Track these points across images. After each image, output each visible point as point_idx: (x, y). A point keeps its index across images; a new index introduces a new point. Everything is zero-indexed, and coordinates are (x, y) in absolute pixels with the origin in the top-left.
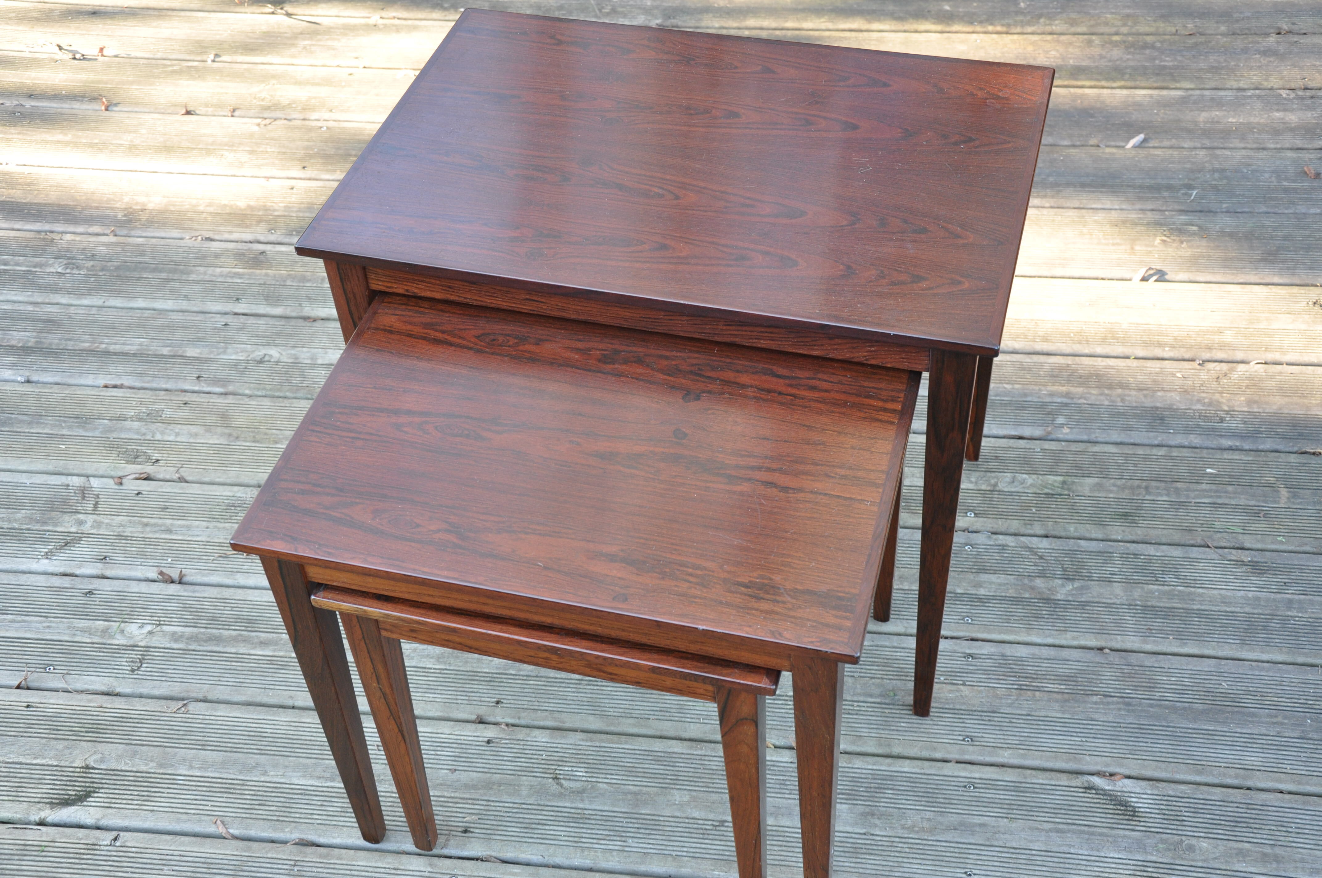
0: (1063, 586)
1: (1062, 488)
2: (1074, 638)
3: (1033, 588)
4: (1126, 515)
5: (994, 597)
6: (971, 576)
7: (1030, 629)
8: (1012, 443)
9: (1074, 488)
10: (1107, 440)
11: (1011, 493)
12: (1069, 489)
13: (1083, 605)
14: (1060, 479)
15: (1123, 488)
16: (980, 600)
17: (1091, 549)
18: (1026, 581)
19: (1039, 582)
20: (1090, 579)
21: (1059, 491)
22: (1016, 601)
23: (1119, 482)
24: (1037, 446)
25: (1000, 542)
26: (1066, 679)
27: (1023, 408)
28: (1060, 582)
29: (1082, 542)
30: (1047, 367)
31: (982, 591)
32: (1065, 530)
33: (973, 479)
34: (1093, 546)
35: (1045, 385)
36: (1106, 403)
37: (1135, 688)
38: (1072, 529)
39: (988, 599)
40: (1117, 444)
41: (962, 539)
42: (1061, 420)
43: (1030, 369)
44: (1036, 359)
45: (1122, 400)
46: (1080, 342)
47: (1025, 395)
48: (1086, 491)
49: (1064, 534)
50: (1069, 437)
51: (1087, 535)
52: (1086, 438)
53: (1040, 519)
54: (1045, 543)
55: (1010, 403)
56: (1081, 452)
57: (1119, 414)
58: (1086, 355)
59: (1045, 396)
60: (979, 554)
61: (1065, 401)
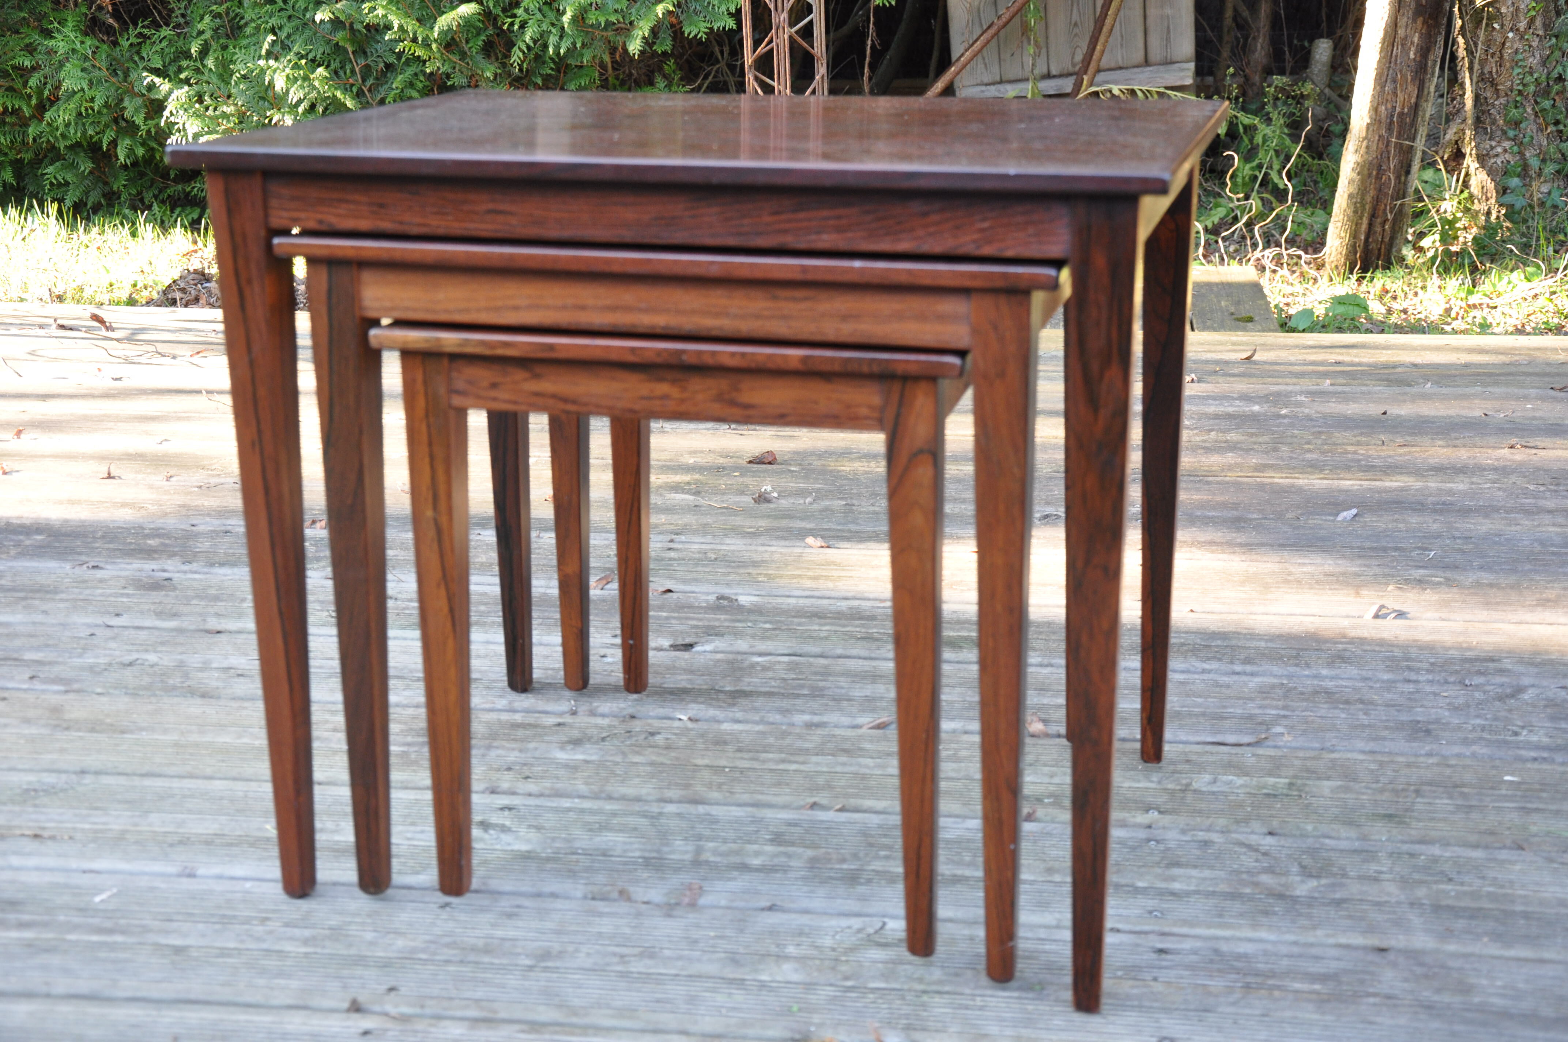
0: (1302, 882)
1: (1289, 789)
2: (1328, 936)
3: (1256, 884)
4: (1390, 817)
5: (1197, 892)
6: (1159, 871)
7: (1255, 926)
8: (1209, 748)
9: (1307, 789)
10: (1350, 748)
11: (1214, 793)
12: (1300, 791)
13: (1338, 903)
15: (1382, 791)
16: (1173, 894)
17: (1342, 847)
18: (1244, 876)
19: (1265, 878)
20: (1344, 876)
21: (1285, 791)
22: (1234, 896)
23: (1374, 786)
24: (1247, 752)
25: (1200, 838)
26: (1323, 978)
27: (1222, 718)
28: (1298, 878)
29: (1327, 841)
30: (1252, 685)
31: (1176, 886)
32: (1298, 828)
33: (1155, 779)
34: (1344, 844)
35: (1251, 699)
36: (1343, 716)
37: (1438, 991)
38: (1309, 828)
39: (1188, 894)
40: (1363, 752)
41: (1142, 834)
42: (1278, 729)
43: (1228, 686)
44: (1236, 678)
45: (1365, 714)
46: (1297, 665)
47: (1225, 707)
48: (1327, 792)
49: (1298, 833)
50: (1294, 744)
51: (1334, 834)
52: (1317, 745)
53: (1258, 817)
54: (1270, 840)
55: (1204, 714)
56: (1313, 758)
57: (1363, 726)
58: (1307, 676)
59: (1252, 708)
60: (1168, 849)
61: (1282, 713)
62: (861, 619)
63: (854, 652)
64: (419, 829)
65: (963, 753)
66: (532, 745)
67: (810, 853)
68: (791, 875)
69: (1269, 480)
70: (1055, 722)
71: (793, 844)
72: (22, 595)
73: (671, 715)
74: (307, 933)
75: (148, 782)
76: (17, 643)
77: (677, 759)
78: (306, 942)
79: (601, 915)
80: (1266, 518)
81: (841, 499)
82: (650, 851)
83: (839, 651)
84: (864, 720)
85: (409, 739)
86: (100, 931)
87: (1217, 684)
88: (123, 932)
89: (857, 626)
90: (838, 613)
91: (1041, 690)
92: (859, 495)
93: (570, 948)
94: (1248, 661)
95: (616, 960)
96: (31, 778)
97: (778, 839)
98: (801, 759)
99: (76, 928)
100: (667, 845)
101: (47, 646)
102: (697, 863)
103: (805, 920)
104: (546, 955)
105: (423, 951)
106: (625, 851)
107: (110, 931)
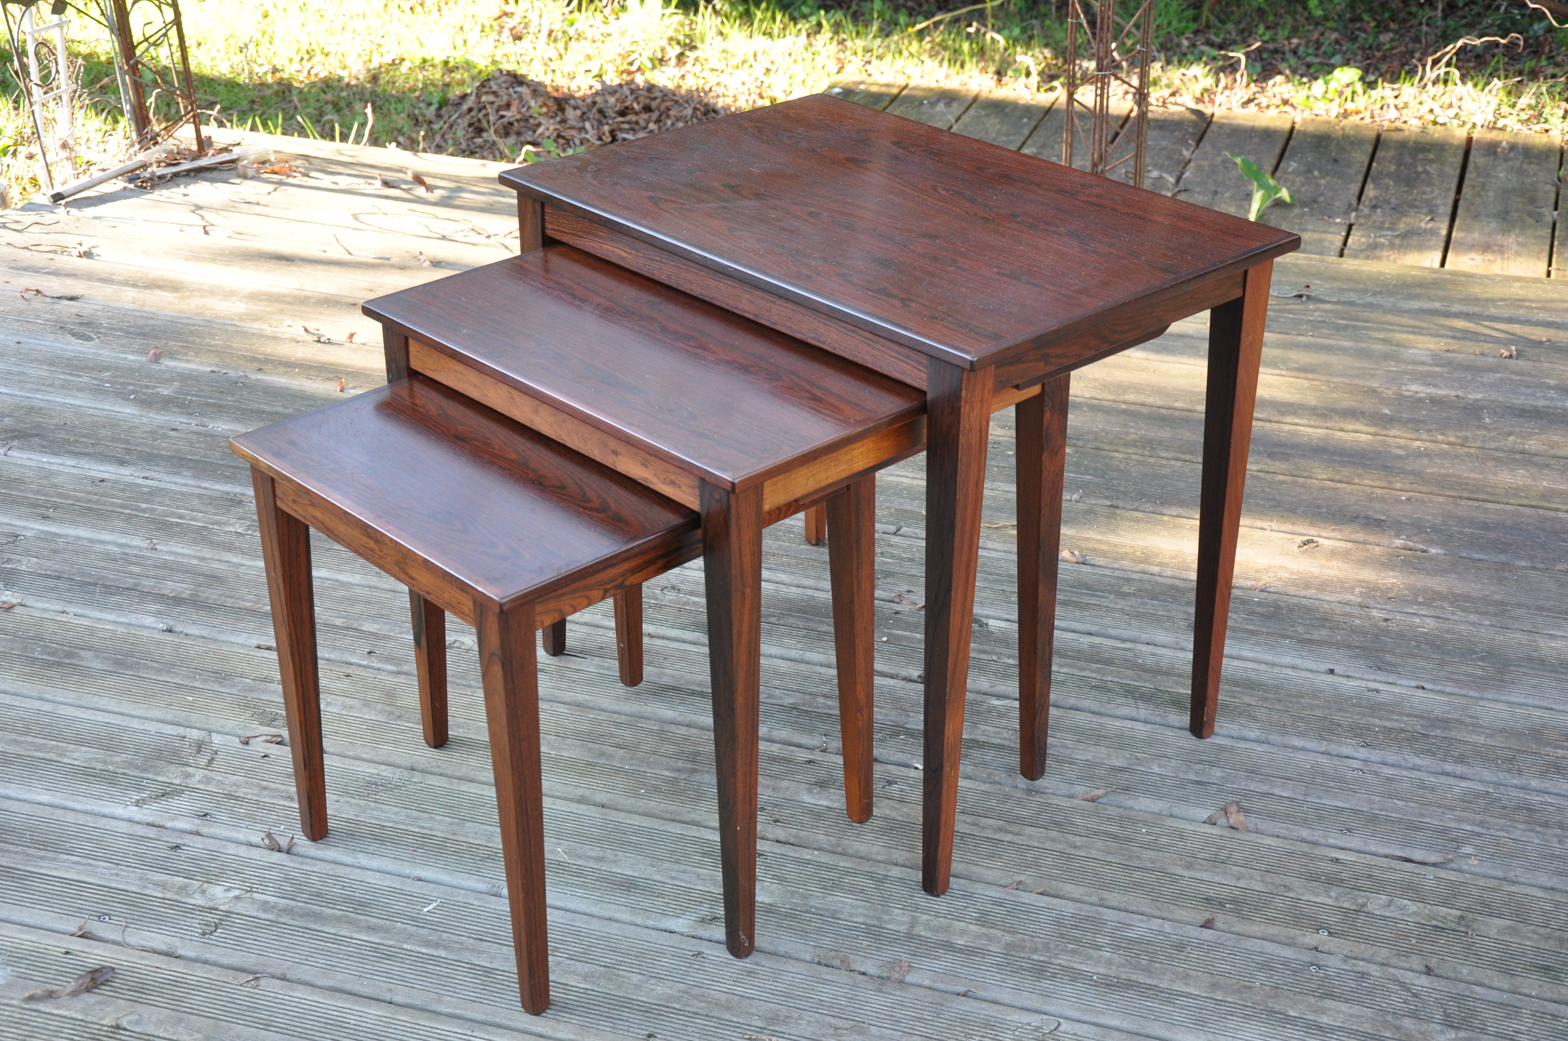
0: (1442, 1032)
1: (1458, 923)
3: (1398, 1028)
4: (1547, 969)
5: (1341, 1029)
6: (1313, 1000)
8: (1394, 863)
9: (1475, 926)
10: (1532, 881)
11: (1384, 918)
12: (1467, 927)
14: (1458, 913)
15: (1548, 938)
16: (1320, 1028)
17: (1490, 998)
18: (1389, 1018)
19: (1408, 1023)
20: (1483, 1031)
21: (1453, 926)
23: (1542, 931)
24: (1430, 873)
25: (1359, 969)
27: (1417, 829)
28: (1438, 1027)
29: (1478, 989)
30: (1457, 790)
31: (1324, 1020)
32: (1454, 970)
33: (1333, 894)
34: (1493, 995)
35: (1452, 809)
36: (1537, 841)
38: (1465, 971)
39: (1332, 1029)
40: (1545, 888)
41: (1306, 957)
42: (1468, 849)
43: (1433, 789)
44: (1443, 779)
45: (1560, 842)
46: (1509, 771)
47: (1422, 815)
48: (1493, 933)
49: (1452, 975)
50: (1478, 870)
51: (1487, 982)
52: (1500, 874)
53: (1420, 953)
54: (1424, 980)
55: (1399, 821)
56: (1493, 889)
57: (1554, 856)
58: (1516, 787)
59: (1449, 820)
60: (1327, 977)
61: (1477, 829)
62: (1098, 662)
63: (1086, 704)
64: (682, 867)
65: (1164, 840)
66: (784, 784)
67: (1008, 938)
68: (990, 960)
69: (1552, 514)
70: (1257, 813)
71: (994, 926)
73: (909, 762)
74: (587, 968)
75: (464, 787)
76: (358, 608)
77: (908, 815)
78: (586, 977)
79: (824, 982)
80: (1534, 568)
81: (1107, 498)
82: (872, 918)
83: (1072, 701)
84: (1080, 789)
85: (680, 764)
86: (428, 943)
87: (1423, 786)
88: (445, 948)
89: (1093, 672)
90: (1079, 651)
91: (1252, 772)
92: (1125, 493)
93: (796, 1015)
94: (1461, 760)
95: (831, 1031)
96: (372, 769)
97: (982, 919)
98: (1016, 828)
99: (410, 937)
100: (887, 913)
101: (381, 616)
102: (910, 936)
103: (992, 1011)
104: (774, 1019)
105: (678, 1000)
106: (851, 915)
107: (436, 945)
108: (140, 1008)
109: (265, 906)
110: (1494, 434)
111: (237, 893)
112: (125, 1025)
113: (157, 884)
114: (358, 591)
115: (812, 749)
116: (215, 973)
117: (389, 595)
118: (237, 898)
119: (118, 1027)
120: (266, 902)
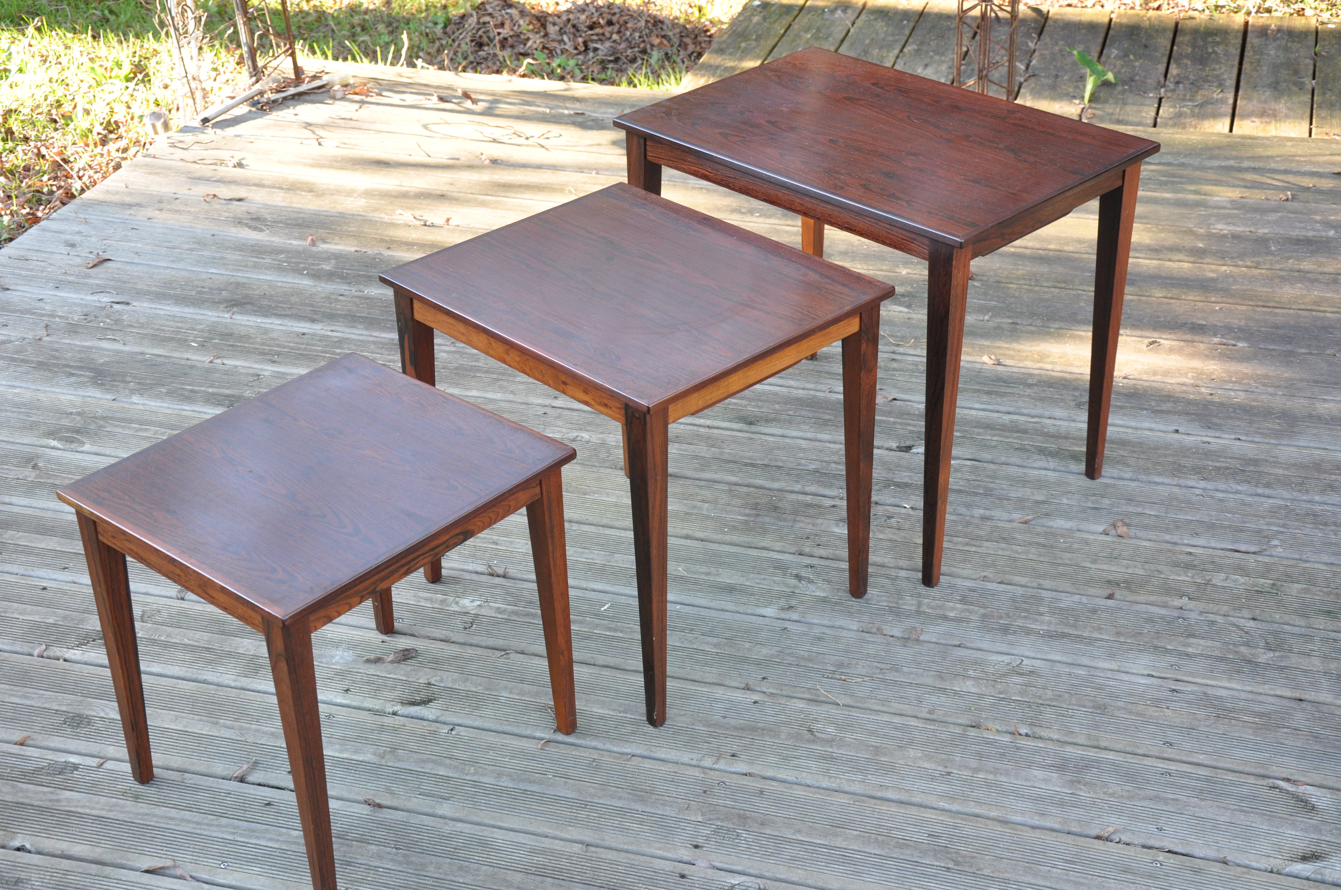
0: (1265, 653)
1: (1272, 588)
2: (1270, 689)
3: (1237, 652)
4: (1329, 612)
5: (1201, 655)
6: (1182, 639)
7: (1230, 679)
8: (1228, 553)
9: (1283, 589)
10: (1319, 560)
11: (1224, 587)
12: (1278, 590)
13: (1282, 668)
14: (1271, 582)
15: (1329, 594)
16: (1187, 655)
17: (1294, 632)
18: (1231, 647)
19: (1243, 649)
20: (1290, 651)
21: (1269, 590)
22: (1221, 659)
23: (1325, 590)
24: (1251, 558)
25: (1210, 619)
26: (1261, 715)
27: (1242, 531)
28: (1262, 651)
29: (1286, 627)
30: (1266, 505)
31: (1190, 650)
32: (1271, 616)
33: (1190, 575)
34: (1296, 630)
35: (1263, 517)
36: (1320, 535)
37: (1324, 728)
38: (1277, 616)
39: (1196, 655)
40: (1326, 564)
41: (1176, 613)
42: (1275, 542)
43: (1250, 505)
44: (1256, 499)
45: (1335, 534)
46: (1300, 491)
47: (1244, 522)
48: (1294, 593)
49: (1269, 619)
50: (1282, 555)
51: (1291, 622)
52: (1297, 556)
53: (1248, 607)
54: (1252, 624)
55: (1229, 527)
56: (1293, 566)
57: (1331, 543)
58: (1305, 501)
59: (1262, 524)
60: (1190, 624)
61: (1281, 529)
62: (1017, 432)
63: (1013, 460)
64: (762, 577)
65: (1076, 546)
66: (819, 521)
67: (982, 611)
68: (972, 625)
69: (1322, 314)
70: (1135, 526)
71: (972, 604)
72: (494, 376)
73: (900, 504)
74: (715, 640)
75: (608, 531)
77: (905, 538)
78: (715, 645)
79: (868, 642)
80: (1311, 354)
81: (1009, 317)
82: (892, 602)
83: (1003, 459)
84: (1016, 516)
85: (747, 511)
86: (609, 629)
87: (1244, 504)
88: (621, 631)
89: (1015, 438)
90: (1004, 425)
91: (1129, 500)
92: (1021, 313)
93: (854, 662)
94: (1268, 485)
95: (878, 671)
97: (964, 600)
98: (978, 543)
99: (597, 626)
100: (901, 599)
102: (919, 613)
103: (978, 654)
104: (841, 665)
105: (777, 656)
106: (878, 601)
107: (615, 630)
108: (439, 673)
109: (498, 610)
110: (1278, 258)
111: (479, 603)
112: (433, 682)
113: (426, 599)
114: (502, 404)
115: (833, 498)
116: (480, 651)
117: (524, 407)
118: (479, 606)
119: (429, 684)
120: (498, 608)
